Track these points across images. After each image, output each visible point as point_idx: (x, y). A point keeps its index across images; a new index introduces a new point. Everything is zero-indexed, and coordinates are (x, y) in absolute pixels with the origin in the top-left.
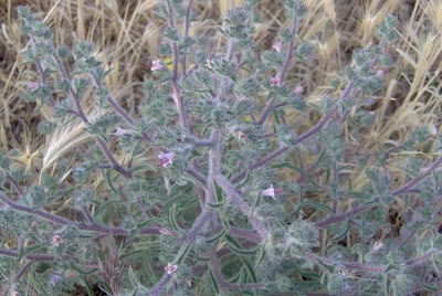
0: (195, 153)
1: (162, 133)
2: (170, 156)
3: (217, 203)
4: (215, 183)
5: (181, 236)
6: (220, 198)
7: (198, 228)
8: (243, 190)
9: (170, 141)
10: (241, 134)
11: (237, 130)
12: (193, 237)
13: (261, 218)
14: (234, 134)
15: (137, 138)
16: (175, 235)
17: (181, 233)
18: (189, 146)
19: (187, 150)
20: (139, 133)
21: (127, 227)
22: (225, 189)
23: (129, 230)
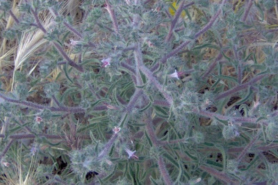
0: (124, 56)
1: (102, 46)
2: (108, 60)
3: (143, 84)
4: (141, 72)
5: (122, 109)
6: (145, 81)
7: (133, 102)
8: (158, 75)
9: (108, 50)
10: (150, 43)
11: (148, 40)
12: (130, 109)
13: (169, 92)
14: (146, 43)
15: (85, 46)
16: (117, 108)
17: (121, 106)
18: (120, 52)
19: (119, 55)
20: (87, 43)
21: (84, 107)
22: (146, 75)
23: (85, 109)
